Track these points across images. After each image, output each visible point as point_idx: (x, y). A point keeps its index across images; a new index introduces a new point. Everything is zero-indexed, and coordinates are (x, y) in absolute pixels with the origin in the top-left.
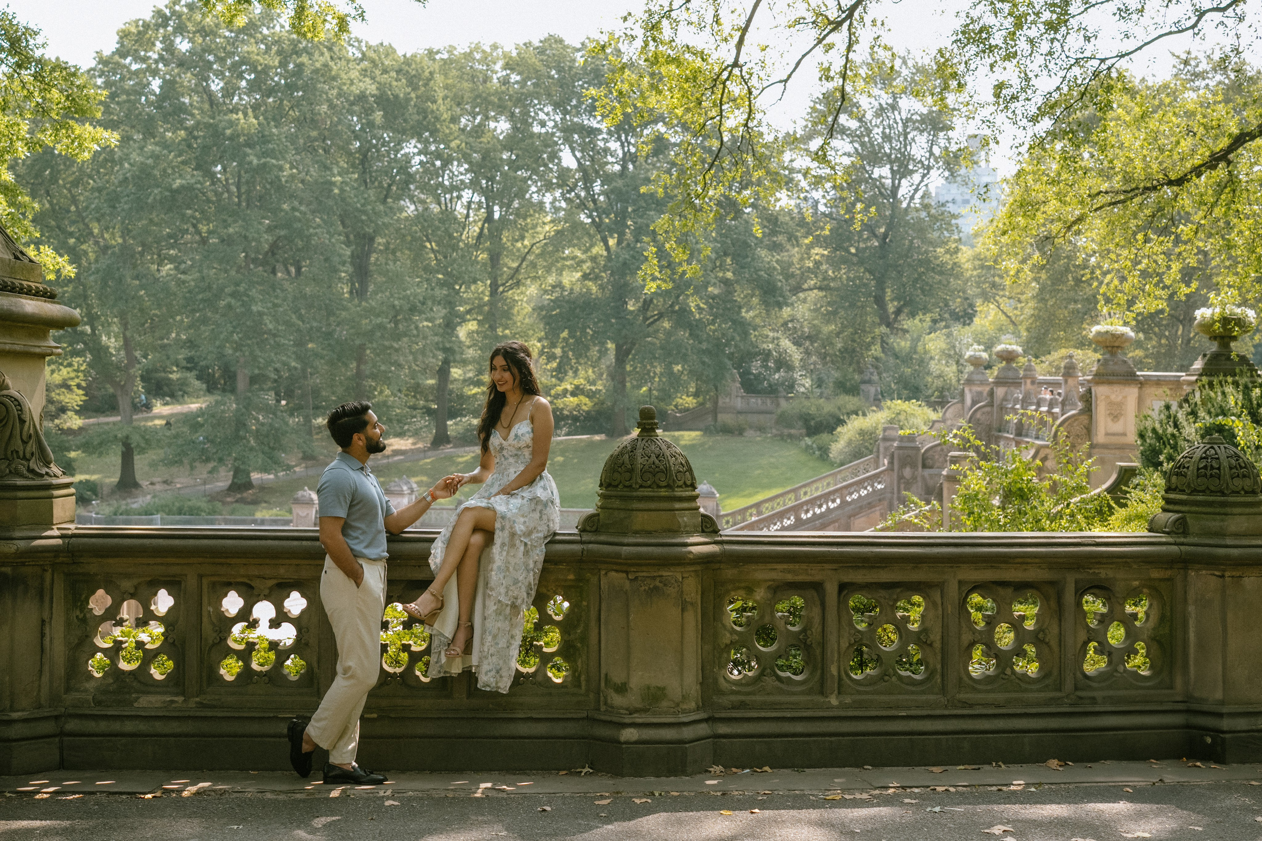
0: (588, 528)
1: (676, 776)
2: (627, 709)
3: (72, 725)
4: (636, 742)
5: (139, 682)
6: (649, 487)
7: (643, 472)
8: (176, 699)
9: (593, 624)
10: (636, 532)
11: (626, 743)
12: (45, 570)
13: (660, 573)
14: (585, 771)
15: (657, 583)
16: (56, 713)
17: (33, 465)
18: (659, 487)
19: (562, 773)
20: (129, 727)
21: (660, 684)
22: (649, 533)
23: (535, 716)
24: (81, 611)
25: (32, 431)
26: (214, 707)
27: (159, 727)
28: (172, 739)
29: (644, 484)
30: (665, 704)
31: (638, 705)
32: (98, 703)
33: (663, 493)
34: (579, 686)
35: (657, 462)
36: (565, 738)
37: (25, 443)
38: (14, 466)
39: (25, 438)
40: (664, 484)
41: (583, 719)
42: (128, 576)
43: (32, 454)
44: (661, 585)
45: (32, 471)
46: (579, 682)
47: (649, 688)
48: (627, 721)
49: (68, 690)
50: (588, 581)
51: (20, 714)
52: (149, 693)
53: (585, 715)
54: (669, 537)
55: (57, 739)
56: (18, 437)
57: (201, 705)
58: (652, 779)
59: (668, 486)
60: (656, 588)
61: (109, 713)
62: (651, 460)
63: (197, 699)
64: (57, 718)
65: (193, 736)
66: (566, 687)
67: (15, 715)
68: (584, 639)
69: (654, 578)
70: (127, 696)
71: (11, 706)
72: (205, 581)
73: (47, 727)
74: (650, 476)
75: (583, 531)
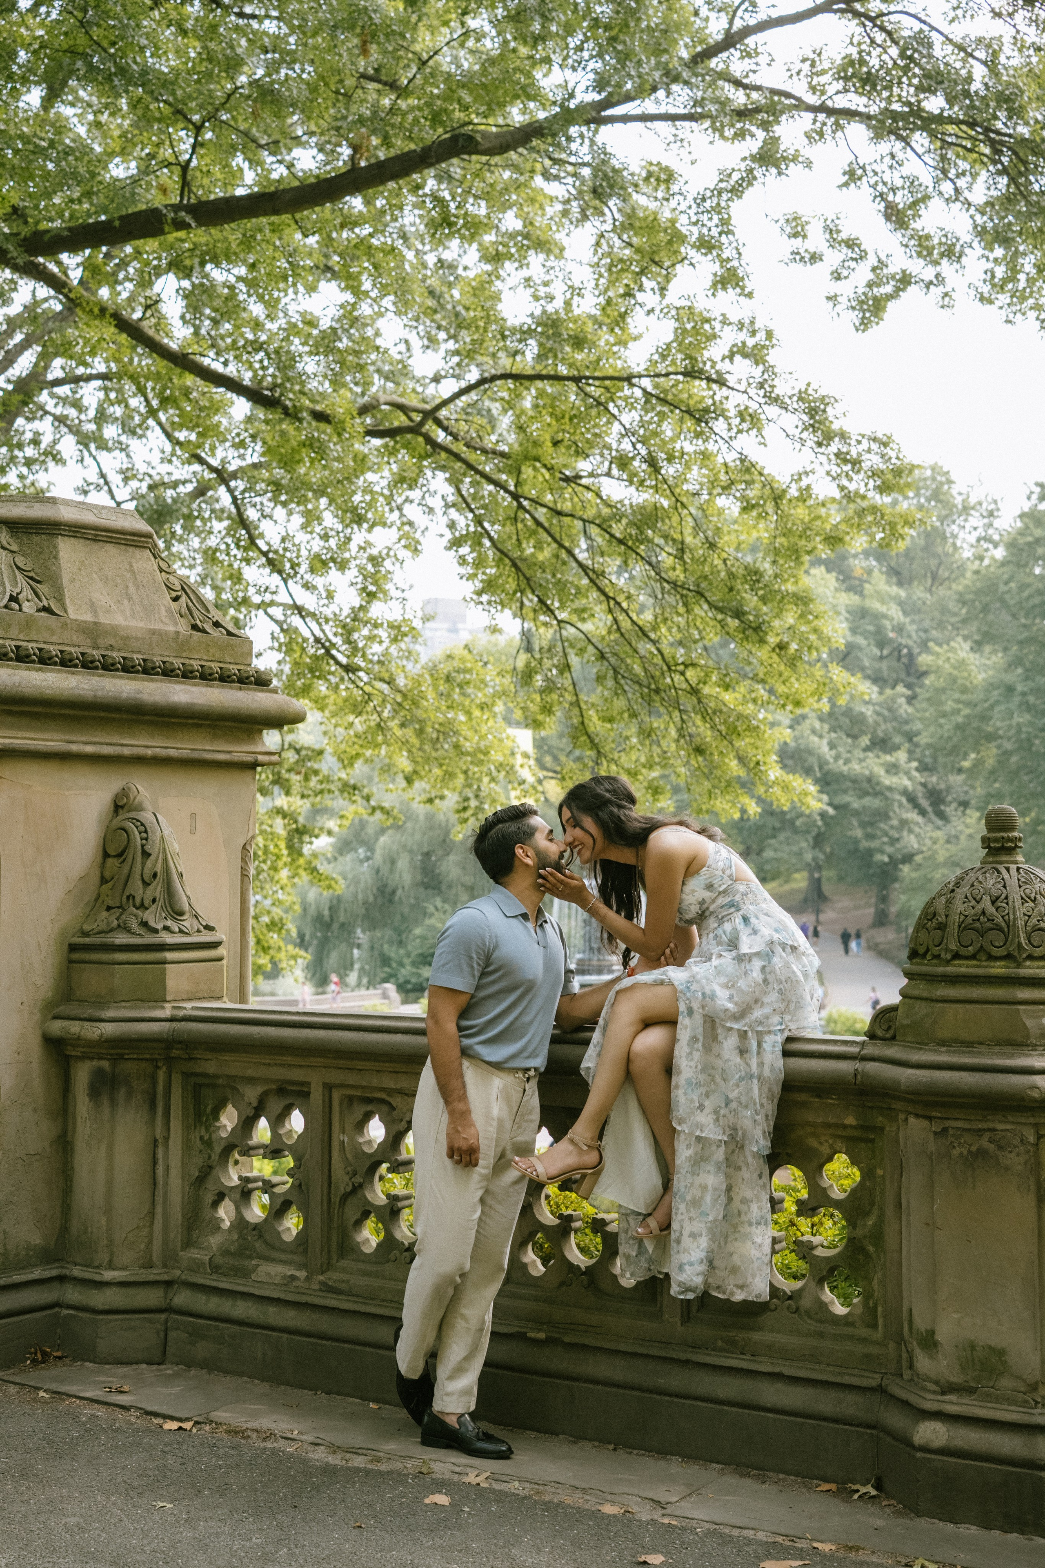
0: (879, 1033)
1: (1022, 1533)
2: (937, 1383)
3: (182, 1298)
4: (943, 1451)
5: (266, 1243)
6: (974, 957)
7: (963, 928)
8: (298, 1273)
9: (890, 1212)
10: (943, 1043)
11: (925, 1449)
12: (157, 1067)
13: (990, 1125)
14: (863, 1490)
15: (986, 1145)
16: (166, 1277)
17: (149, 916)
18: (991, 958)
19: (825, 1487)
20: (241, 1309)
21: (995, 1341)
22: (968, 1045)
23: (787, 1371)
24: (207, 1130)
25: (159, 868)
26: (339, 1292)
27: (274, 1315)
28: (285, 1336)
29: (963, 952)
30: (1006, 1383)
31: (956, 1378)
32: (215, 1268)
33: (998, 969)
34: (875, 1326)
35: (991, 909)
36: (836, 1421)
37: (146, 884)
38: (124, 917)
39: (146, 878)
40: (1002, 952)
41: (871, 1389)
42: (252, 1081)
43: (154, 901)
44: (992, 1147)
45: (144, 924)
46: (875, 1317)
47: (973, 1347)
48: (929, 1406)
49: (188, 1244)
50: (882, 1129)
51: (116, 1274)
52: (272, 1260)
53: (874, 1383)
54: (1003, 1055)
55: (163, 1316)
56: (138, 877)
57: (328, 1289)
58: (973, 1530)
59: (1009, 957)
60: (982, 1153)
61: (222, 1285)
62: (980, 907)
63: (321, 1278)
64: (168, 1284)
65: (308, 1335)
66: (852, 1324)
67: (109, 1275)
68: (878, 1237)
69: (979, 1132)
70: (246, 1263)
71: (110, 1261)
72: (336, 1095)
73: (152, 1298)
74: (973, 935)
75: (871, 1035)
